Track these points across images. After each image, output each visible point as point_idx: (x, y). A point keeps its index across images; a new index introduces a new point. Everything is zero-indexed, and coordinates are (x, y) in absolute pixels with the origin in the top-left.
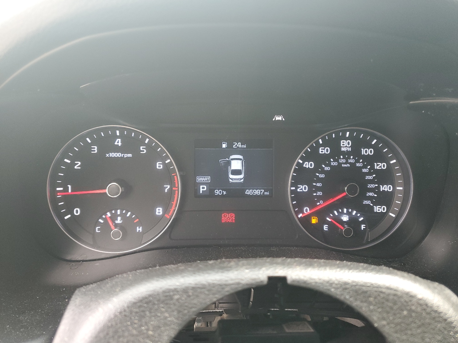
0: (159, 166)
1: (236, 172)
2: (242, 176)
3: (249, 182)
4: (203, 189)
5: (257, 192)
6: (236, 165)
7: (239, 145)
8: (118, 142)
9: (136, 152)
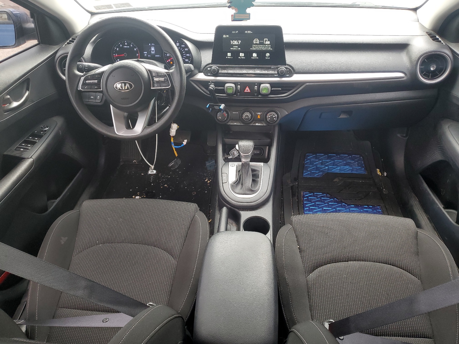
0: (135, 49)
1: (153, 51)
2: (154, 52)
3: (156, 54)
4: (145, 55)
5: (158, 56)
6: (153, 49)
7: (153, 44)
8: (126, 44)
9: (130, 46)
